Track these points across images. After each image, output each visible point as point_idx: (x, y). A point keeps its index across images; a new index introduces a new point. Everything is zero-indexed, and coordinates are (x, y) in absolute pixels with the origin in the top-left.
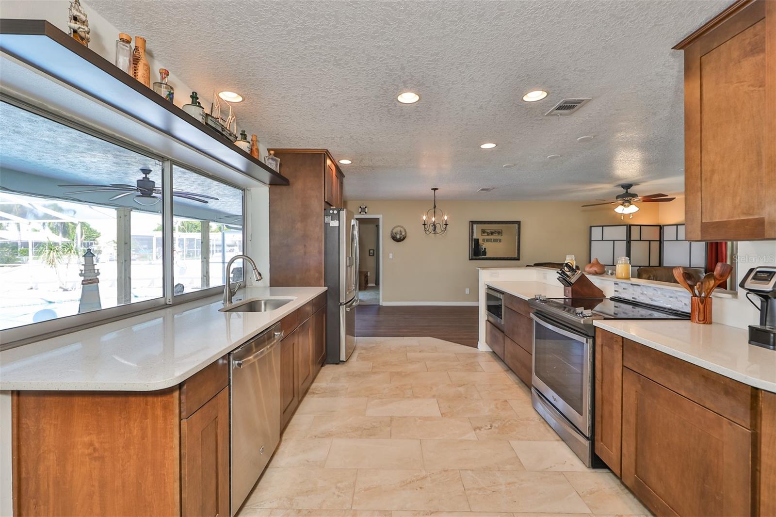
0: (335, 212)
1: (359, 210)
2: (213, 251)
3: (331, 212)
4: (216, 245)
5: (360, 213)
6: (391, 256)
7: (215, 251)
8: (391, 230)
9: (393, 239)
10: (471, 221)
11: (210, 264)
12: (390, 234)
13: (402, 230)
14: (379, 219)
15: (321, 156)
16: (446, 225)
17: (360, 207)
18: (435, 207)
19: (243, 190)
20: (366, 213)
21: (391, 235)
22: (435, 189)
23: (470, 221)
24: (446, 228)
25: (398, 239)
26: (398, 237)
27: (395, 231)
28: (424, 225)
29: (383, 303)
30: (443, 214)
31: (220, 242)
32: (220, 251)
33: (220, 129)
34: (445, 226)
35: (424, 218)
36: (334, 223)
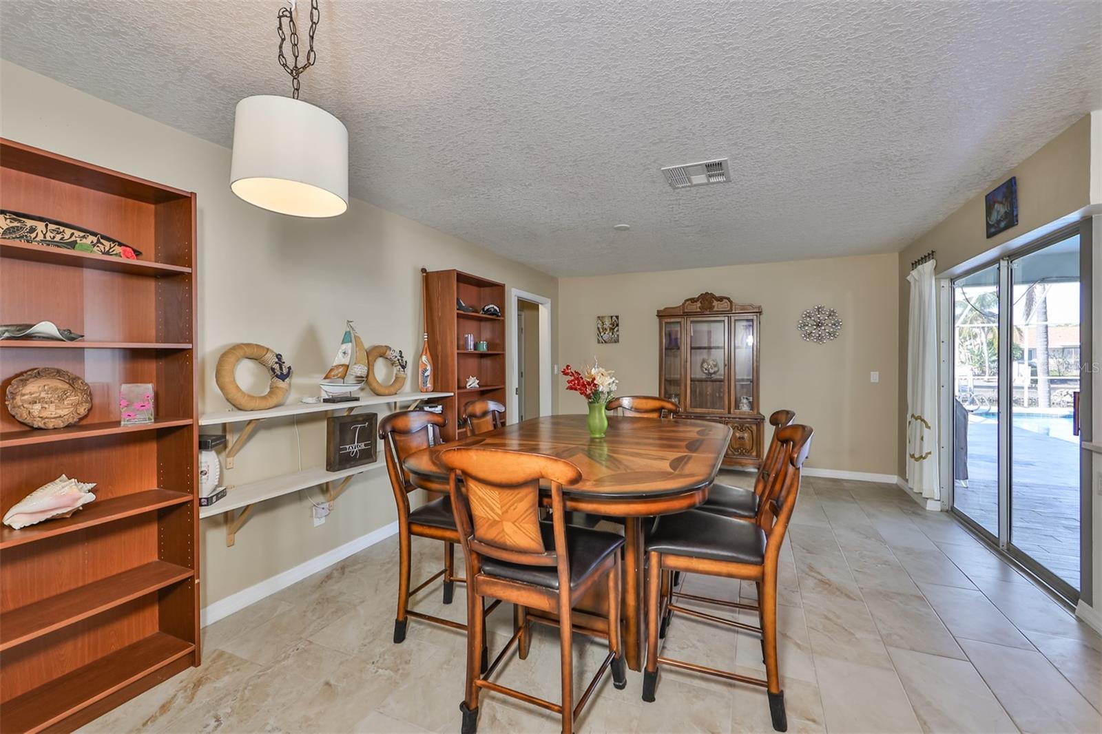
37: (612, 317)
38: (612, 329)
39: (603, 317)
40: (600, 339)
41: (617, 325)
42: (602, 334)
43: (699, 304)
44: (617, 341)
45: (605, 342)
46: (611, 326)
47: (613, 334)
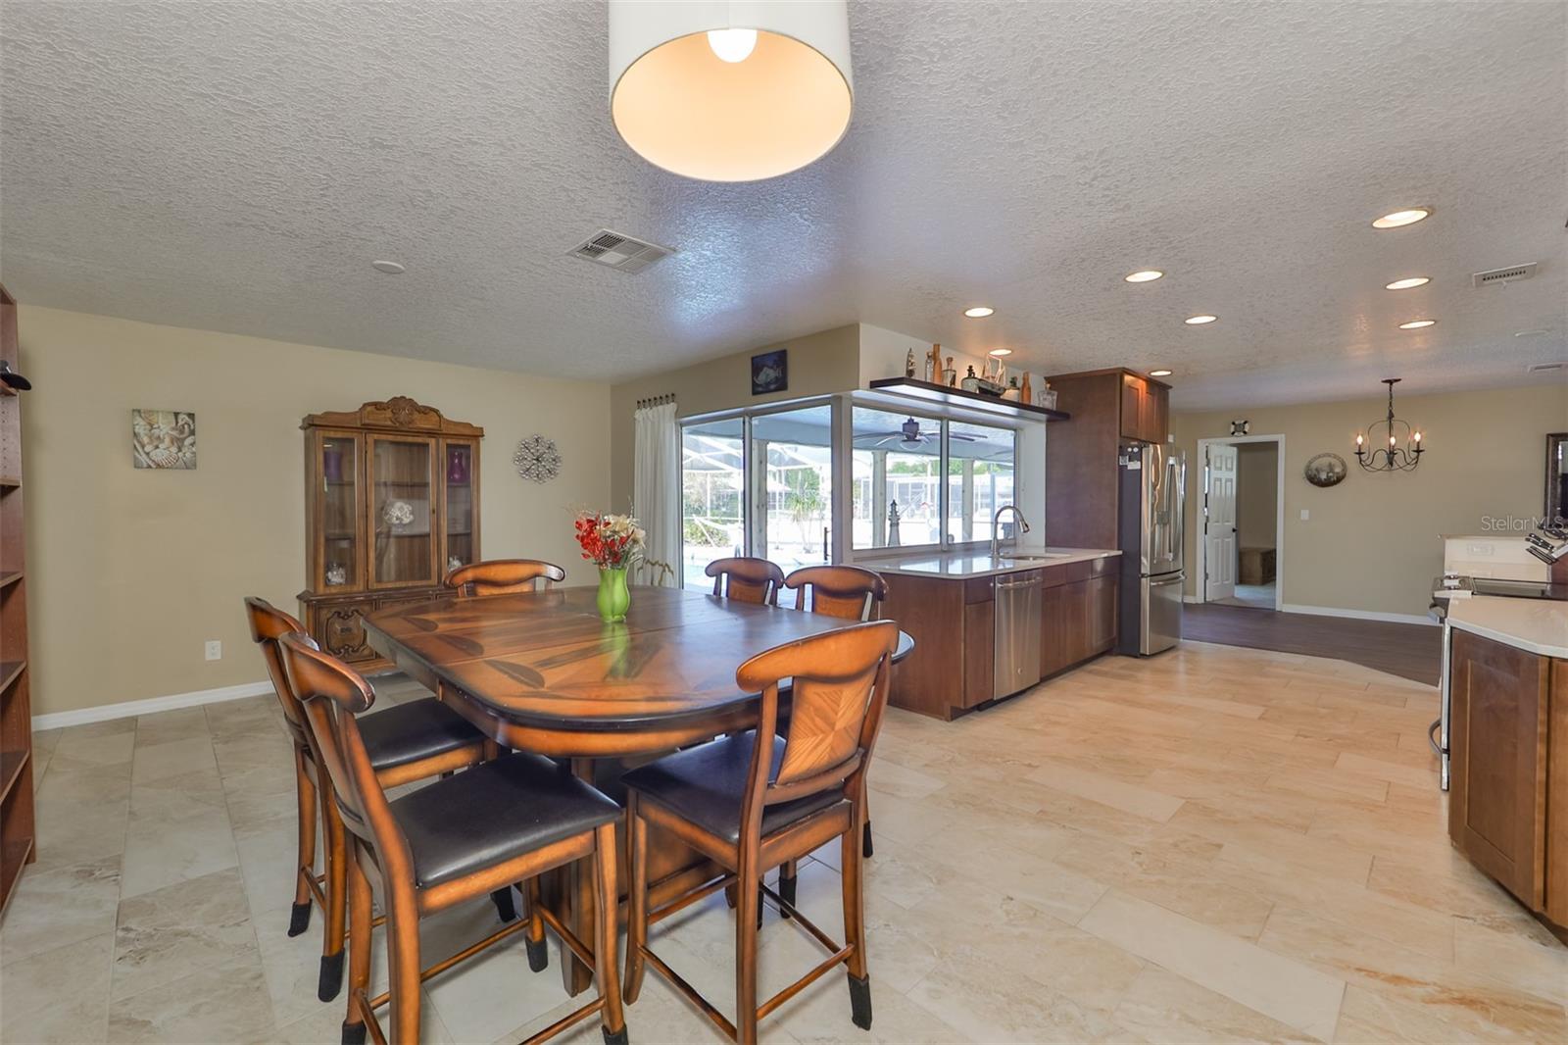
0: (1136, 450)
1: (1229, 428)
2: (977, 505)
3: (1130, 450)
4: (982, 495)
5: (1233, 433)
6: (1305, 514)
7: (979, 506)
8: (1306, 463)
9: (1312, 482)
10: (1552, 435)
11: (974, 525)
12: (1303, 472)
13: (1333, 461)
14: (1277, 442)
15: (1112, 379)
16: (1418, 451)
17: (1234, 423)
18: (1391, 416)
19: (1015, 430)
20: (1245, 433)
21: (1306, 474)
22: (1391, 382)
23: (1549, 435)
24: (1417, 457)
25: (1323, 480)
26: (1323, 476)
27: (1314, 465)
28: (1360, 453)
29: (1282, 606)
30: (1410, 430)
31: (988, 490)
32: (987, 506)
33: (990, 388)
34: (1416, 454)
35: (1360, 440)
36: (1134, 466)
37: (176, 415)
38: (178, 442)
39: (151, 412)
40: (143, 458)
41: (192, 433)
42: (148, 448)
43: (389, 413)
44: (191, 465)
45: (159, 466)
46: (174, 433)
47: (180, 450)
